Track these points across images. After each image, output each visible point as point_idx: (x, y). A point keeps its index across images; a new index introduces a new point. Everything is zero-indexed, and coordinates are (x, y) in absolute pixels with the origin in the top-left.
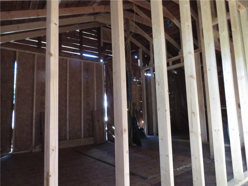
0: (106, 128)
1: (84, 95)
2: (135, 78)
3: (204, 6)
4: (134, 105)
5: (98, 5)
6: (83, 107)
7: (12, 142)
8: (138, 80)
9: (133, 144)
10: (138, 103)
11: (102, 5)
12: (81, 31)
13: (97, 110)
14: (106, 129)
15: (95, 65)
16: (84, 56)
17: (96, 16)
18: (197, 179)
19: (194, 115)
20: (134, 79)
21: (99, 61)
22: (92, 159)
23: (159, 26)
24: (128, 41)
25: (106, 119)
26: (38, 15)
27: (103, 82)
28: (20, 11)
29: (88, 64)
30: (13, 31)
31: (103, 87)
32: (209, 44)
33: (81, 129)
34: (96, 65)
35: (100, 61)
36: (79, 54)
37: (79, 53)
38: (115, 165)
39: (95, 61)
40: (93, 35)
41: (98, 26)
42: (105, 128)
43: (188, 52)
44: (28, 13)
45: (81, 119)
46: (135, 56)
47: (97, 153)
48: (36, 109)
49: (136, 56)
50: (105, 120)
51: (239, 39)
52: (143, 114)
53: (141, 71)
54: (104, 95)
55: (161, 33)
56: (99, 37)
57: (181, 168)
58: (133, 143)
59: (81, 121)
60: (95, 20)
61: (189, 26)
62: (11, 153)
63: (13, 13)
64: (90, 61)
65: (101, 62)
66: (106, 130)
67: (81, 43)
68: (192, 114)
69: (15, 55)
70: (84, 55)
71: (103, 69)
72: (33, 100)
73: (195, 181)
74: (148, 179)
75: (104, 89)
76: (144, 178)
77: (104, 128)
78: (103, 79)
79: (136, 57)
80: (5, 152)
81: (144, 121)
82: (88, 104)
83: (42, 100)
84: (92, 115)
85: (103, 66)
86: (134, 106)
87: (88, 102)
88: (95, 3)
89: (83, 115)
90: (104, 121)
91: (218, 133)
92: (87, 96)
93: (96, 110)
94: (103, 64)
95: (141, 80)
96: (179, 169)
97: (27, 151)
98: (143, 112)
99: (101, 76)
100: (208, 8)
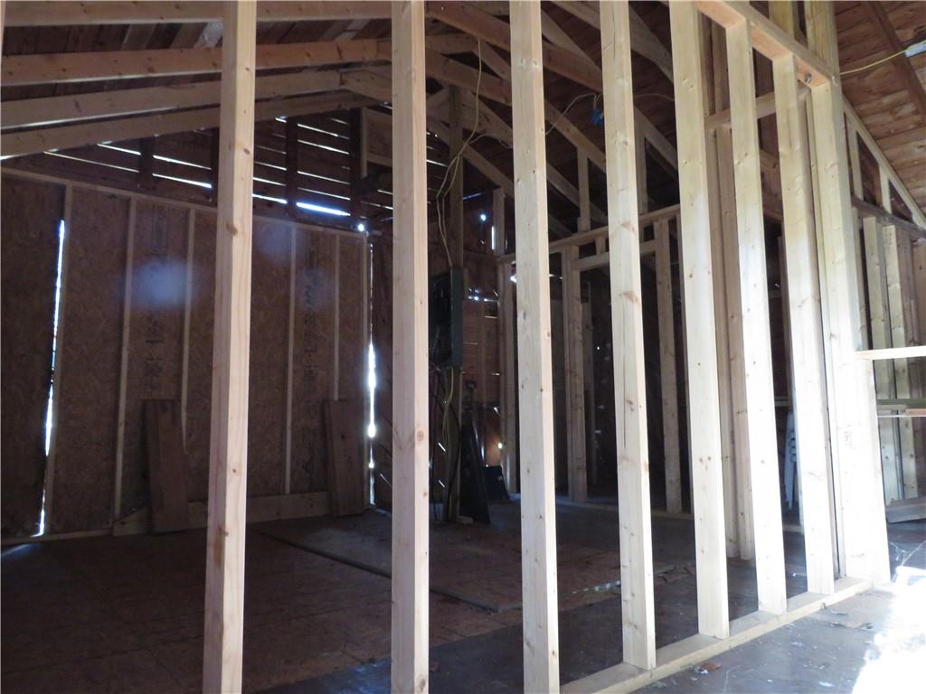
0: (369, 461)
1: (296, 345)
2: (476, 291)
3: (684, 79)
4: (472, 386)
5: (355, 38)
6: (293, 386)
7: (44, 499)
8: (487, 298)
9: (462, 517)
10: (484, 379)
11: (368, 37)
12: (292, 121)
13: (340, 400)
14: (372, 465)
15: (338, 244)
16: (302, 211)
17: (346, 73)
18: (633, 595)
19: (632, 410)
20: (473, 294)
21: (352, 227)
22: (320, 558)
23: (530, 146)
24: (455, 164)
25: (372, 431)
26: (151, 70)
27: (366, 301)
28: (90, 55)
29: (315, 238)
30: (61, 119)
31: (365, 320)
32: (692, 198)
33: (282, 464)
34: (341, 242)
35: (355, 227)
36: (284, 202)
37: (285, 198)
38: (391, 573)
39: (339, 226)
40: (336, 135)
41: (354, 105)
42: (365, 462)
43: (621, 222)
44: (115, 61)
45: (284, 428)
46: (481, 214)
47: (337, 542)
48: (129, 388)
49: (485, 213)
50: (367, 436)
51: (800, 179)
52: (503, 417)
53: (500, 267)
54: (368, 348)
55: (535, 167)
56: (354, 146)
57: (608, 586)
58: (461, 514)
59: (283, 435)
60: (343, 87)
61: (626, 143)
62: (39, 537)
63: (66, 59)
64: (320, 229)
65: (358, 232)
66: (369, 470)
67: (292, 163)
68: (626, 404)
69: (62, 199)
70: (300, 205)
71: (365, 259)
72: (119, 357)
73: (626, 601)
74: (497, 612)
75: (367, 326)
76: (485, 610)
77: (362, 462)
78: (365, 292)
79: (483, 217)
80: (19, 534)
81: (504, 444)
82: (309, 376)
83: (152, 359)
84: (323, 415)
85: (365, 248)
86: (471, 390)
87: (311, 372)
88: (345, 31)
89: (293, 414)
90: (363, 438)
91: (707, 468)
92: (309, 348)
93: (336, 397)
94: (365, 240)
95: (497, 298)
96: (600, 589)
97: (93, 533)
98: (503, 412)
99: (359, 281)
100: (695, 87)
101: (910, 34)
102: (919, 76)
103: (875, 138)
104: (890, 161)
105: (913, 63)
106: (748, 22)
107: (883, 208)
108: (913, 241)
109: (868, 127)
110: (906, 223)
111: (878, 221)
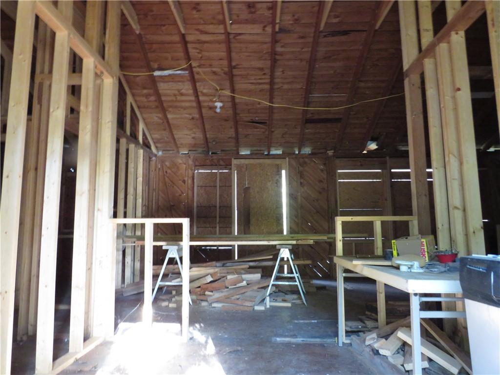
51: (89, 127)
91: (3, 298)
100: (27, 61)
101: (156, 66)
102: (158, 85)
103: (139, 107)
104: (144, 119)
105: (156, 78)
106: (69, 34)
107: (139, 141)
108: (150, 158)
109: (136, 101)
110: (148, 150)
111: (135, 146)
